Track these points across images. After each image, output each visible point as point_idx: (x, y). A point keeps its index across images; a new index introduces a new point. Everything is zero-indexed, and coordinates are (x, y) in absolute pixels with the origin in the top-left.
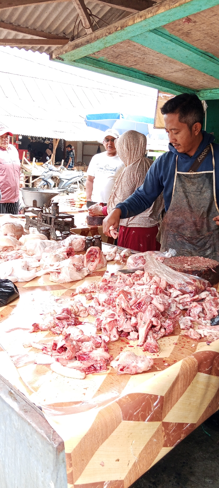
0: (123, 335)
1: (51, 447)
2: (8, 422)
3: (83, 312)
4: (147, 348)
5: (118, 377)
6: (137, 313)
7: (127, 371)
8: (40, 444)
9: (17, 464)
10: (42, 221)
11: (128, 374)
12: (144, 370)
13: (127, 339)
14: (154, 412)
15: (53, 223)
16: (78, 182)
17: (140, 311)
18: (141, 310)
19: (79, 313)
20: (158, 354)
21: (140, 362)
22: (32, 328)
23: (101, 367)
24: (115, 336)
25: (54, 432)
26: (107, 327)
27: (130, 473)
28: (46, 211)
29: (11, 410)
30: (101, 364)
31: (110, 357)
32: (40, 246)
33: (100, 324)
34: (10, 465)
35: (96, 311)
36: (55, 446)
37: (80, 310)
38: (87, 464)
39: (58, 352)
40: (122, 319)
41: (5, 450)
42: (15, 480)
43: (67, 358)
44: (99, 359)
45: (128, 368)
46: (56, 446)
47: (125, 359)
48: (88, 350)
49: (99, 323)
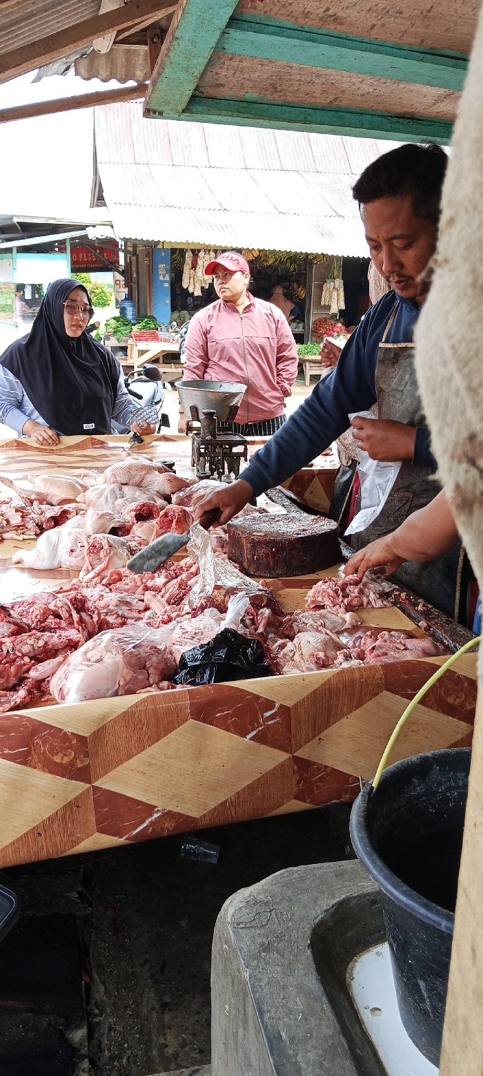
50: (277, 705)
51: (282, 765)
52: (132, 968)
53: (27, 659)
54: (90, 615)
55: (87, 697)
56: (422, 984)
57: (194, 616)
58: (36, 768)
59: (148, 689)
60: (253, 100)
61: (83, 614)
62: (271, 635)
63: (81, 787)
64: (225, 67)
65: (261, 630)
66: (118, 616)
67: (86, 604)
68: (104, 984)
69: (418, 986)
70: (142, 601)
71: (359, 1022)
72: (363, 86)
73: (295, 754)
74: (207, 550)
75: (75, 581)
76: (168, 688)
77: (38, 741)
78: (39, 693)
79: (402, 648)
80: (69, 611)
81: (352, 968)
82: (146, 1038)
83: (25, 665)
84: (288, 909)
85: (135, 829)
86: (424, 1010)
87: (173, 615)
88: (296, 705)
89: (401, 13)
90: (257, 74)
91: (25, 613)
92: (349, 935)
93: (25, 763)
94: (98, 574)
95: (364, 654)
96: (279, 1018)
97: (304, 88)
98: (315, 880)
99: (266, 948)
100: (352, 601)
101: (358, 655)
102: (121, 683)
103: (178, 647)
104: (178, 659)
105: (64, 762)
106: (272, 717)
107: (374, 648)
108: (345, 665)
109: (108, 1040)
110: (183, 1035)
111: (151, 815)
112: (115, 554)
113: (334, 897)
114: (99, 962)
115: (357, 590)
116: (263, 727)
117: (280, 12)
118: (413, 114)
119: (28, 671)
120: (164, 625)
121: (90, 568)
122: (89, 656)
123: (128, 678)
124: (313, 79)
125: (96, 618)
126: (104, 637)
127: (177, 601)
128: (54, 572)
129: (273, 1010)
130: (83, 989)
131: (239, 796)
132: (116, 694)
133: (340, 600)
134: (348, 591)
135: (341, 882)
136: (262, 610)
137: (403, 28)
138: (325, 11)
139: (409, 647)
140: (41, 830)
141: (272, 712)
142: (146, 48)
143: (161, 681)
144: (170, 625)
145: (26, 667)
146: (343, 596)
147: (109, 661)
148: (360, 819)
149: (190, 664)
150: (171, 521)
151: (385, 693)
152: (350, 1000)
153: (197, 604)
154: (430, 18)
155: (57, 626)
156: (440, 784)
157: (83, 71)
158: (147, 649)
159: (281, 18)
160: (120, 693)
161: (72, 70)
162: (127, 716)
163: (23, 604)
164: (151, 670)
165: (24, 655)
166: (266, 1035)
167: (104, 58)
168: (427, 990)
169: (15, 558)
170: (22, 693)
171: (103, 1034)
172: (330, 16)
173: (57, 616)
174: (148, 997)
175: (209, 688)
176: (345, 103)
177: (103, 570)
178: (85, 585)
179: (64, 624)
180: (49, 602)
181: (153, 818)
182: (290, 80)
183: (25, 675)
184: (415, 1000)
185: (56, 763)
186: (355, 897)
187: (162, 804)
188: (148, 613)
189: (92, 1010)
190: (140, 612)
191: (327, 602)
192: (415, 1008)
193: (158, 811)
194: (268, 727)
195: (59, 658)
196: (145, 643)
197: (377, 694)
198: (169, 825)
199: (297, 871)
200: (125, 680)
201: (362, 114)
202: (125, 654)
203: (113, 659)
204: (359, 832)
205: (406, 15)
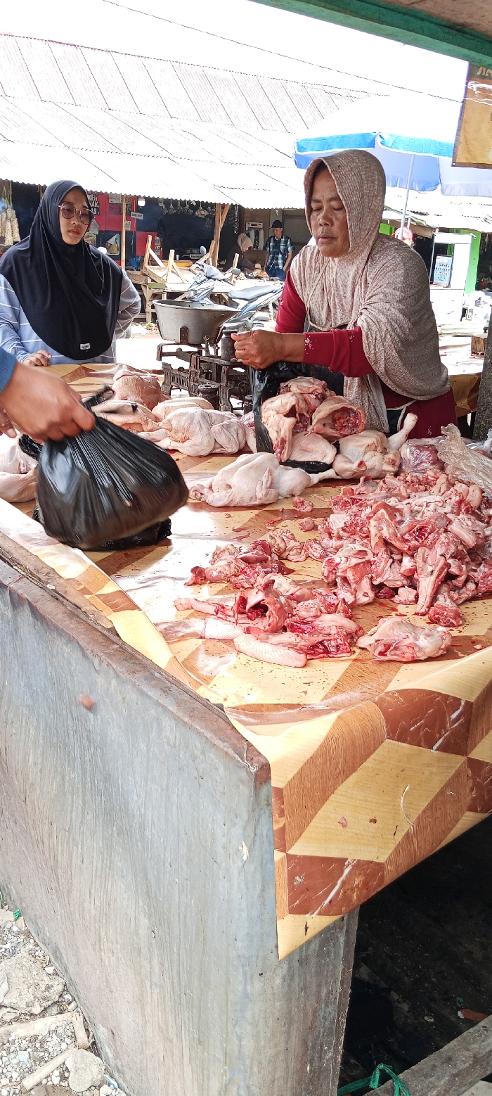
0: (384, 594)
1: (245, 773)
2: (154, 733)
3: (295, 551)
4: (437, 616)
5: (374, 667)
6: (416, 549)
7: (395, 655)
8: (221, 769)
9: (172, 816)
10: (200, 374)
11: (395, 661)
12: (431, 655)
13: (393, 601)
14: (452, 733)
15: (224, 377)
16: (271, 306)
17: (423, 545)
18: (424, 543)
19: (287, 553)
20: (460, 628)
21: (422, 637)
22: (190, 576)
23: (337, 646)
24: (366, 595)
25: (250, 745)
26: (350, 575)
27: (396, 849)
28: (208, 351)
29: (160, 709)
30: (338, 640)
31: (358, 629)
32: (201, 422)
33: (334, 571)
34: (156, 820)
35: (325, 549)
36: (253, 770)
37: (289, 546)
38: (312, 817)
39: (249, 617)
40: (382, 558)
41: (146, 792)
42: (165, 850)
43: (267, 627)
44: (333, 631)
45: (396, 648)
46: (255, 770)
47: (391, 631)
48: (312, 614)
49: (332, 568)
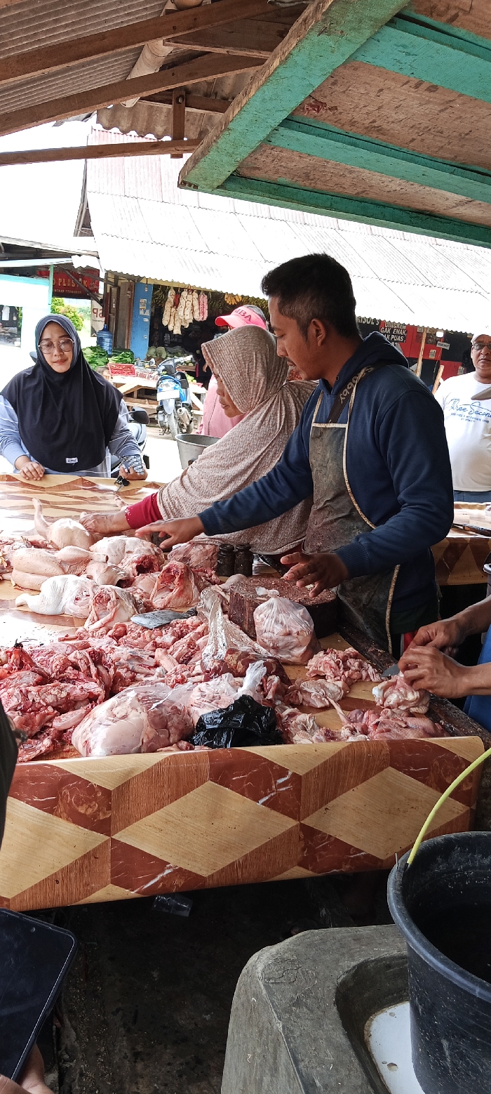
50: (290, 773)
51: (290, 832)
52: (104, 1015)
53: (50, 709)
54: (107, 669)
55: (113, 752)
56: (445, 1043)
57: (207, 679)
58: (61, 817)
59: (169, 748)
60: (284, 183)
61: (100, 667)
62: (278, 703)
63: (102, 838)
64: (265, 154)
65: (270, 696)
66: (128, 670)
67: (103, 658)
68: (75, 1030)
69: (441, 1045)
70: (153, 657)
71: (379, 1076)
72: (391, 184)
73: (302, 822)
74: (217, 613)
75: (80, 629)
76: (187, 749)
77: (65, 791)
78: (61, 744)
79: (404, 726)
80: (87, 664)
81: (369, 1026)
82: (117, 1086)
83: (48, 714)
84: (313, 968)
85: (148, 883)
86: (444, 1067)
87: (185, 674)
88: (307, 774)
89: (442, 133)
90: (294, 164)
91: (45, 662)
92: (366, 995)
93: (51, 811)
94: (104, 625)
95: (368, 728)
96: (312, 1068)
97: (335, 179)
98: (334, 943)
99: (298, 1003)
100: (352, 674)
101: (362, 729)
102: (144, 741)
103: (196, 709)
104: (196, 720)
105: (88, 813)
106: (284, 784)
107: (377, 724)
108: (351, 739)
109: (79, 1086)
110: (156, 1085)
111: (163, 871)
112: (121, 606)
113: (354, 960)
114: (70, 1008)
115: (357, 664)
116: (275, 793)
117: (329, 118)
118: (432, 211)
119: (51, 720)
120: (180, 685)
121: (96, 618)
122: (115, 711)
123: (151, 736)
124: (346, 173)
125: (112, 672)
126: (129, 694)
127: (185, 660)
128: (56, 618)
129: (307, 1060)
130: (54, 1034)
131: (247, 859)
132: (139, 751)
133: (341, 672)
134: (348, 664)
135: (359, 946)
136: (270, 677)
137: (440, 144)
138: (371, 122)
139: (410, 725)
140: (60, 877)
141: (286, 779)
142: (170, 106)
143: (179, 740)
144: (186, 686)
145: (49, 717)
146: (344, 668)
147: (134, 718)
148: (398, 892)
149: (209, 727)
150: (174, 577)
151: (390, 769)
152: (369, 1055)
153: (210, 665)
154: (467, 139)
155: (76, 678)
156: (460, 863)
157: (104, 120)
158: (169, 709)
159: (328, 123)
160: (142, 750)
161: (94, 117)
162: (153, 774)
163: (42, 652)
164: (172, 730)
165: (48, 705)
166: (302, 1081)
167: (127, 111)
168: (449, 1049)
169: (18, 601)
170: (47, 742)
171: (74, 1080)
172: (375, 127)
173: (76, 667)
174: (120, 1046)
175: (228, 752)
176: (371, 195)
177: (110, 621)
178: (91, 634)
179: (82, 676)
180: (67, 652)
181: (165, 873)
182: (323, 171)
183: (48, 724)
184: (435, 1057)
185: (80, 813)
186: (373, 961)
187: (174, 860)
188: (158, 670)
189: (62, 1055)
190: (150, 668)
191: (329, 673)
192: (435, 1065)
193: (170, 868)
194: (279, 794)
195: (81, 711)
196: (167, 704)
197: (382, 769)
198: (179, 882)
199: (318, 934)
200: (148, 738)
201: (384, 206)
202: (150, 713)
203: (138, 717)
204: (397, 903)
205: (445, 134)
